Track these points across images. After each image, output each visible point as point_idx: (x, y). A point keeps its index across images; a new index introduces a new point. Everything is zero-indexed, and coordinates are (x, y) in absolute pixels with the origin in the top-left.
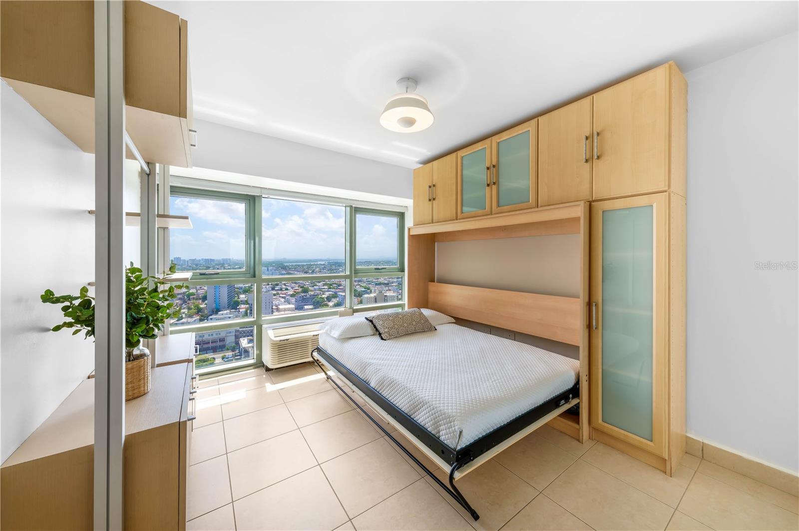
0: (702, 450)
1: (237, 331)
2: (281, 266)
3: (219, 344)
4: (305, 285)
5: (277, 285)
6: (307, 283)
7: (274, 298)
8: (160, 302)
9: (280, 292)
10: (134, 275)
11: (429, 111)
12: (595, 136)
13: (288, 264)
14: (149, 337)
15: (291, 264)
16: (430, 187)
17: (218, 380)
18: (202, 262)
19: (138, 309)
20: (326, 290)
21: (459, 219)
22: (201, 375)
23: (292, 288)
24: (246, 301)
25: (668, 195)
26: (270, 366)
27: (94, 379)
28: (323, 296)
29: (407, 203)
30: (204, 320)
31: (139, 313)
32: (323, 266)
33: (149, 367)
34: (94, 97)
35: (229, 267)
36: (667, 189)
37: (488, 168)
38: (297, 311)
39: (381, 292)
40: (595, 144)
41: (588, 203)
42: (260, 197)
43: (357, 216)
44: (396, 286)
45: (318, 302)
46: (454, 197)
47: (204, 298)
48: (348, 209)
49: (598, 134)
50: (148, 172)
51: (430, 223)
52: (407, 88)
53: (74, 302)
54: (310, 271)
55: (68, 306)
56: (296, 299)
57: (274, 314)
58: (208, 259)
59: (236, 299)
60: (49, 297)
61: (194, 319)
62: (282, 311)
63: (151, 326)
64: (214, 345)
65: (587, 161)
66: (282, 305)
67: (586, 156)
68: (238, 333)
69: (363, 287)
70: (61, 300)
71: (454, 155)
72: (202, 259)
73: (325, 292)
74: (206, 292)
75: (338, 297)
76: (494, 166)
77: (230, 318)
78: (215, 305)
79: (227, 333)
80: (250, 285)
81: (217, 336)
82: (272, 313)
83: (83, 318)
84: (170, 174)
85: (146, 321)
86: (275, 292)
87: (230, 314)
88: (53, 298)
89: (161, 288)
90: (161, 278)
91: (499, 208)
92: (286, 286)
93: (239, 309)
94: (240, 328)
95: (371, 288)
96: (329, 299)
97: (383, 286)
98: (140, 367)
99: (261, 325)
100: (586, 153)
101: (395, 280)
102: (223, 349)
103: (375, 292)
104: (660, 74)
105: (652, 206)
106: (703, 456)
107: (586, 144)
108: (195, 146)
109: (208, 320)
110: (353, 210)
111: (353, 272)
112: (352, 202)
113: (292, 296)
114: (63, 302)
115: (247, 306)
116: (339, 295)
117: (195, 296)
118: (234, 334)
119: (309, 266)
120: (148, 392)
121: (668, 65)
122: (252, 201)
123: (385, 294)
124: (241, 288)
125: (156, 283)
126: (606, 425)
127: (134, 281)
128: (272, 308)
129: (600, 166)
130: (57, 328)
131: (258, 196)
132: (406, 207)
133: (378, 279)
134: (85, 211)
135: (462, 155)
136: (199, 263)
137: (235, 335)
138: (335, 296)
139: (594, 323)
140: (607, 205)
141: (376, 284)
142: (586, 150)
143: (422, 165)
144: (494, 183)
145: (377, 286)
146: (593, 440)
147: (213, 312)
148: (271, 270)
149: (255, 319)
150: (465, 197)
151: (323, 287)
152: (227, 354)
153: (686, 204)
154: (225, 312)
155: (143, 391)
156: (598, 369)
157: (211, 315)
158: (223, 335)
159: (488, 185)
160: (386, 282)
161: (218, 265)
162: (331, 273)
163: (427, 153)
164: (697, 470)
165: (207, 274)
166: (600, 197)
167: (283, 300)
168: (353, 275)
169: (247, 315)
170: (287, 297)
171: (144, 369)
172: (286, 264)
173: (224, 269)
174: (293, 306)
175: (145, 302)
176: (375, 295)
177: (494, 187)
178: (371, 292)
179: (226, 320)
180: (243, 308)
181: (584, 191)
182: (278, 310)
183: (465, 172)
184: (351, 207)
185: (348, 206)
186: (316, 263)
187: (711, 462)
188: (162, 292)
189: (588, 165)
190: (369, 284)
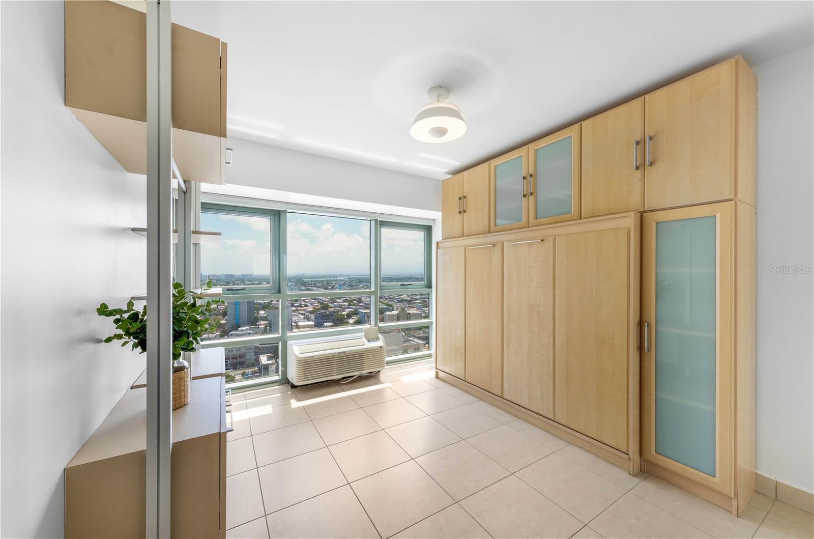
0: (776, 490)
1: (256, 348)
2: (301, 282)
3: (239, 360)
4: (324, 301)
5: (297, 301)
6: (327, 300)
7: (294, 315)
8: (198, 317)
9: (299, 308)
10: (177, 290)
11: (462, 119)
12: (647, 141)
13: (307, 280)
14: (188, 350)
15: (310, 280)
16: (460, 198)
17: (245, 395)
18: (222, 277)
19: (180, 323)
20: (346, 306)
21: (493, 232)
22: (233, 389)
23: (312, 304)
24: (266, 317)
25: (734, 203)
26: (296, 383)
27: (146, 388)
28: (343, 313)
29: (435, 216)
30: (224, 336)
31: (181, 327)
32: (343, 282)
33: (189, 379)
34: (146, 122)
35: (249, 283)
36: (733, 197)
37: (524, 178)
38: (316, 328)
39: (404, 310)
40: (647, 149)
41: (640, 214)
42: (285, 212)
43: (382, 229)
44: (419, 303)
45: (338, 319)
46: (487, 210)
47: (225, 314)
48: (373, 223)
49: (651, 138)
50: (185, 190)
51: (460, 237)
52: (438, 97)
53: (123, 315)
54: (330, 287)
55: (119, 319)
56: (315, 316)
57: (293, 330)
58: (228, 275)
59: (256, 314)
60: (104, 311)
61: (215, 335)
62: (301, 328)
63: (190, 339)
64: (235, 361)
65: (637, 168)
66: (301, 322)
67: (636, 163)
68: (257, 350)
69: (384, 303)
70: (114, 313)
71: (487, 164)
72: (223, 275)
73: (345, 308)
74: (227, 307)
75: (358, 314)
76: (531, 176)
77: (249, 334)
78: (235, 320)
79: (247, 349)
80: (269, 301)
81: (237, 352)
82: (292, 330)
83: (132, 331)
84: (201, 191)
85: (187, 335)
86: (295, 309)
87: (250, 330)
88: (107, 311)
89: (199, 303)
90: (199, 293)
91: (536, 220)
92: (305, 302)
93: (258, 325)
94: (260, 345)
95: (393, 306)
96: (349, 316)
97: (405, 303)
98: (181, 378)
99: (286, 342)
100: (636, 160)
101: (419, 297)
102: (243, 366)
103: (397, 309)
104: (724, 71)
105: (715, 216)
106: (776, 497)
107: (636, 150)
108: (229, 163)
109: (228, 336)
110: (379, 223)
111: (379, 288)
112: (378, 215)
113: (311, 312)
114: (115, 315)
115: (267, 322)
116: (360, 311)
117: (216, 312)
118: (254, 350)
119: (329, 283)
120: (188, 404)
121: (734, 60)
122: (277, 216)
123: (408, 312)
124: (260, 304)
125: (194, 298)
126: (660, 456)
127: (177, 296)
128: (292, 325)
129: (652, 173)
130: (109, 340)
131: (282, 211)
132: (434, 220)
133: (400, 295)
134: (128, 229)
135: (496, 165)
136: (219, 278)
137: (255, 352)
138: (355, 313)
139: (646, 346)
140: (662, 216)
141: (399, 301)
142: (636, 156)
143: (451, 176)
144: (531, 194)
145: (399, 303)
146: (644, 473)
147: (233, 328)
148: (290, 286)
149: (280, 335)
150: (498, 209)
151: (343, 304)
152: (247, 371)
153: (756, 214)
154: (245, 328)
155: (183, 402)
156: (650, 395)
157: (231, 331)
158: (243, 351)
159: (525, 196)
160: (409, 299)
161: (238, 281)
162: (351, 289)
163: (456, 163)
164: (769, 511)
165: (234, 290)
166: (654, 206)
167: (302, 317)
168: (379, 291)
169: (267, 332)
170: (307, 314)
171: (184, 381)
172: (305, 280)
173: (244, 284)
174: (312, 323)
175: (186, 316)
176: (397, 312)
177: (531, 198)
178: (393, 310)
179: (246, 338)
180: (262, 325)
181: (635, 200)
182: (298, 327)
183: (498, 183)
184: (376, 220)
185: (373, 220)
186: (336, 279)
187: (786, 504)
188: (200, 306)
189: (639, 172)
190: (391, 301)
